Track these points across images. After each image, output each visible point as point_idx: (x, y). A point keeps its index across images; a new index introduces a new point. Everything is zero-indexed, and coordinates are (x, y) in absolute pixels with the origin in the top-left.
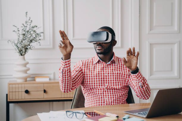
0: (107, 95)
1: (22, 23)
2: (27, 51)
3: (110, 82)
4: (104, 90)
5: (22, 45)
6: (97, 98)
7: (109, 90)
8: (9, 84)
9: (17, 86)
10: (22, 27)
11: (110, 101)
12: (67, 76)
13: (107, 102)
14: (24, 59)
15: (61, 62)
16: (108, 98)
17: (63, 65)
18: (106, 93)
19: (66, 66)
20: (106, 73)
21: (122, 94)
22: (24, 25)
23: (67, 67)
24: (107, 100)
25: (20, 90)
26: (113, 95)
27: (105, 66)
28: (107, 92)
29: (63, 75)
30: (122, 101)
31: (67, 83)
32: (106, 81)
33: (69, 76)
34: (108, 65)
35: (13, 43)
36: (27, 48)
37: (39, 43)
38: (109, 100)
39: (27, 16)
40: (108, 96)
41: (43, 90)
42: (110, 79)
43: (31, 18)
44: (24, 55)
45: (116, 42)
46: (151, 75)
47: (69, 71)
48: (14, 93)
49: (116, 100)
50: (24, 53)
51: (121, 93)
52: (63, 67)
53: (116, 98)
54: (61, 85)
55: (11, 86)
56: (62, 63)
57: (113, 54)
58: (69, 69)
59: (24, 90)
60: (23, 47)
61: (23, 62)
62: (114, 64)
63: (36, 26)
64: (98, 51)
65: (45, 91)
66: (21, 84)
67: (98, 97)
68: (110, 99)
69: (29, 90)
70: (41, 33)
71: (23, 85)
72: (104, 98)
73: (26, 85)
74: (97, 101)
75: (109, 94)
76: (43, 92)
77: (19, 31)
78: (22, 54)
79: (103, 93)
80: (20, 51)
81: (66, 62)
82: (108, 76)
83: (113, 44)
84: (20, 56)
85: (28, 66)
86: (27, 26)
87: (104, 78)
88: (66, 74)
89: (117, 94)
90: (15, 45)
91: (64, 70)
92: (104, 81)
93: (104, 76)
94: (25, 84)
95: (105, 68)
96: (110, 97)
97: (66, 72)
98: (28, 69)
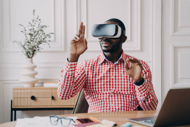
0: (113, 100)
1: (29, 22)
2: (35, 53)
3: (117, 86)
4: (110, 95)
5: (30, 47)
6: (101, 104)
7: (116, 95)
8: (14, 89)
9: (22, 91)
10: (28, 26)
11: (117, 108)
12: (69, 82)
13: (113, 109)
14: (32, 62)
15: (66, 63)
16: (115, 104)
17: (67, 67)
18: (112, 99)
19: (71, 69)
20: (113, 76)
21: (133, 99)
22: (31, 24)
23: (72, 71)
24: (112, 106)
25: (26, 96)
26: (121, 101)
27: (111, 67)
28: (113, 97)
29: (65, 80)
30: (133, 108)
31: (67, 89)
32: (113, 85)
33: (72, 81)
34: (116, 65)
35: (20, 45)
36: (35, 50)
37: (49, 44)
38: (115, 106)
39: (34, 14)
40: (115, 101)
41: (51, 96)
42: (117, 83)
43: (39, 17)
44: (32, 57)
45: (126, 38)
46: (175, 83)
47: (73, 76)
48: (19, 99)
49: (124, 107)
50: (31, 56)
51: (131, 98)
52: (68, 69)
53: (124, 104)
54: (60, 90)
55: (16, 91)
56: (67, 65)
57: (122, 52)
58: (73, 74)
59: (30, 96)
60: (30, 49)
61: (31, 65)
62: (122, 64)
63: (45, 25)
64: (104, 48)
65: (53, 98)
66: (27, 89)
67: (103, 103)
68: (117, 105)
69: (35, 96)
70: (51, 33)
71: (29, 91)
72: (109, 104)
73: (32, 91)
74: (101, 107)
75: (116, 100)
76: (51, 98)
77: (26, 30)
78: (30, 56)
79: (109, 99)
80: (28, 53)
81: (72, 65)
82: (116, 79)
83: (123, 40)
84: (27, 58)
85: (36, 70)
86: (35, 25)
87: (110, 82)
88: (69, 79)
89: (126, 99)
90: (22, 47)
91: (67, 74)
92: (110, 85)
93: (110, 79)
94: (31, 89)
95: (111, 70)
96: (117, 102)
97: (70, 77)
98: (36, 74)
